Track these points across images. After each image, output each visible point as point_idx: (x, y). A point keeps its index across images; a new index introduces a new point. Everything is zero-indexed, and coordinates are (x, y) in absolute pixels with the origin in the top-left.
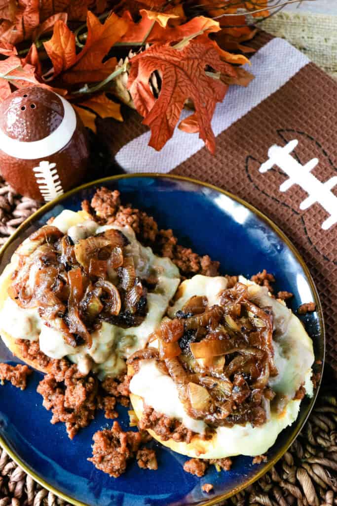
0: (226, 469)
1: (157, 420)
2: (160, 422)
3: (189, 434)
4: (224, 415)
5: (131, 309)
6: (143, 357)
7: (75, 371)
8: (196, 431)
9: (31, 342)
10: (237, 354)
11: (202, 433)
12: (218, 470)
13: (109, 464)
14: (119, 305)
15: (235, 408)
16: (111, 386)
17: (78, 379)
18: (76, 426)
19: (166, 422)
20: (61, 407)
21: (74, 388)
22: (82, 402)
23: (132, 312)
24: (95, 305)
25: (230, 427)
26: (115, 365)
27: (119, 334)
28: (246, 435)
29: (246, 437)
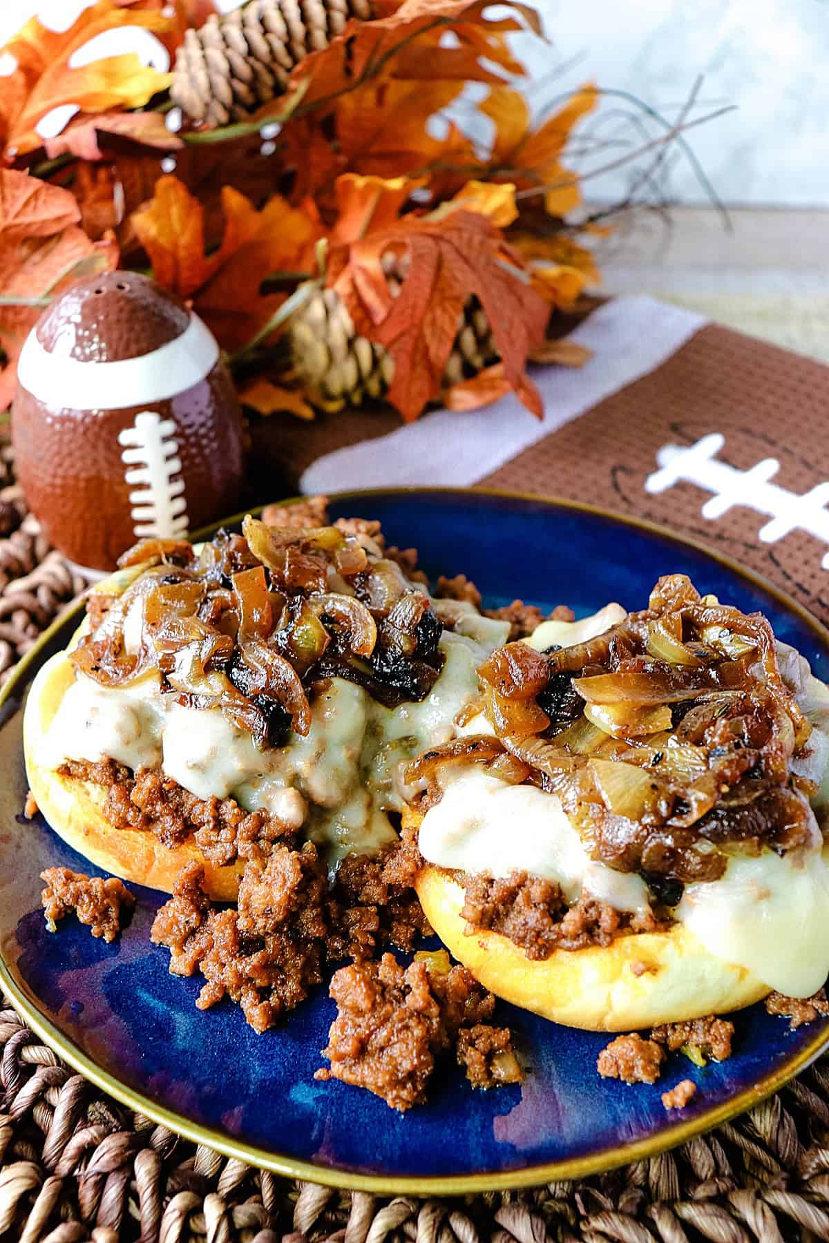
0: (719, 1051)
1: (510, 897)
2: (520, 899)
3: (606, 922)
4: (699, 809)
5: (401, 642)
6: (450, 754)
7: (262, 821)
8: (625, 904)
9: (138, 770)
11: (642, 911)
12: (698, 1060)
13: (385, 1059)
14: (372, 630)
15: (725, 789)
16: (363, 873)
17: (274, 840)
18: (273, 1000)
19: (536, 892)
20: (229, 931)
21: (265, 867)
22: (292, 890)
23: (406, 647)
24: (308, 633)
25: (718, 878)
26: (368, 824)
27: (372, 730)
28: (765, 895)
29: (764, 905)
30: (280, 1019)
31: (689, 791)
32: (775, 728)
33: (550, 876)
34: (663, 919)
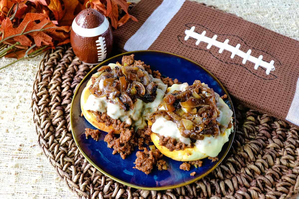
0: (200, 166)
1: (167, 141)
2: (169, 141)
3: (183, 146)
4: (201, 130)
5: (149, 92)
6: (158, 114)
7: (125, 124)
8: (186, 143)
9: (102, 113)
10: (200, 107)
11: (189, 144)
12: (196, 167)
13: (145, 167)
14: (144, 90)
15: (205, 126)
16: (141, 132)
17: (126, 128)
18: (125, 154)
19: (172, 141)
20: (118, 143)
21: (125, 132)
22: (130, 137)
23: (150, 93)
24: (133, 90)
25: (202, 140)
26: (142, 123)
27: (144, 107)
28: (210, 143)
29: (210, 145)
30: (126, 157)
31: (199, 127)
32: (214, 113)
33: (174, 138)
34: (193, 146)
